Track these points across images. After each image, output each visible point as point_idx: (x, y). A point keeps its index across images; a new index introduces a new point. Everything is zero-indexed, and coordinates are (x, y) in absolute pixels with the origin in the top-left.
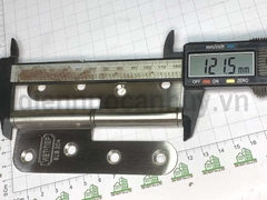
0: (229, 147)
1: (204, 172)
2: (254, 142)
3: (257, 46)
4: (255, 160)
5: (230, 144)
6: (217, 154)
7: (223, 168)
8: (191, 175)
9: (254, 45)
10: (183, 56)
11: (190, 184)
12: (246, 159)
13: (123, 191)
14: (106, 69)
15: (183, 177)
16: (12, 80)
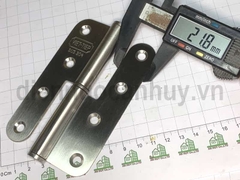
0: (203, 131)
1: (180, 153)
2: (226, 128)
4: (226, 144)
5: (204, 129)
6: (192, 138)
7: (197, 150)
8: (168, 156)
10: (175, 14)
12: (218, 143)
15: (161, 157)
16: (141, 17)
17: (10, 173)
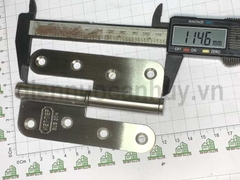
3: (230, 25)
4: (217, 150)
5: (198, 134)
6: (186, 141)
7: (190, 153)
8: (164, 157)
9: (228, 23)
10: (169, 27)
11: (163, 164)
12: (209, 148)
13: (108, 163)
14: (111, 32)
15: (158, 157)
16: (30, 33)
17: (25, 161)
